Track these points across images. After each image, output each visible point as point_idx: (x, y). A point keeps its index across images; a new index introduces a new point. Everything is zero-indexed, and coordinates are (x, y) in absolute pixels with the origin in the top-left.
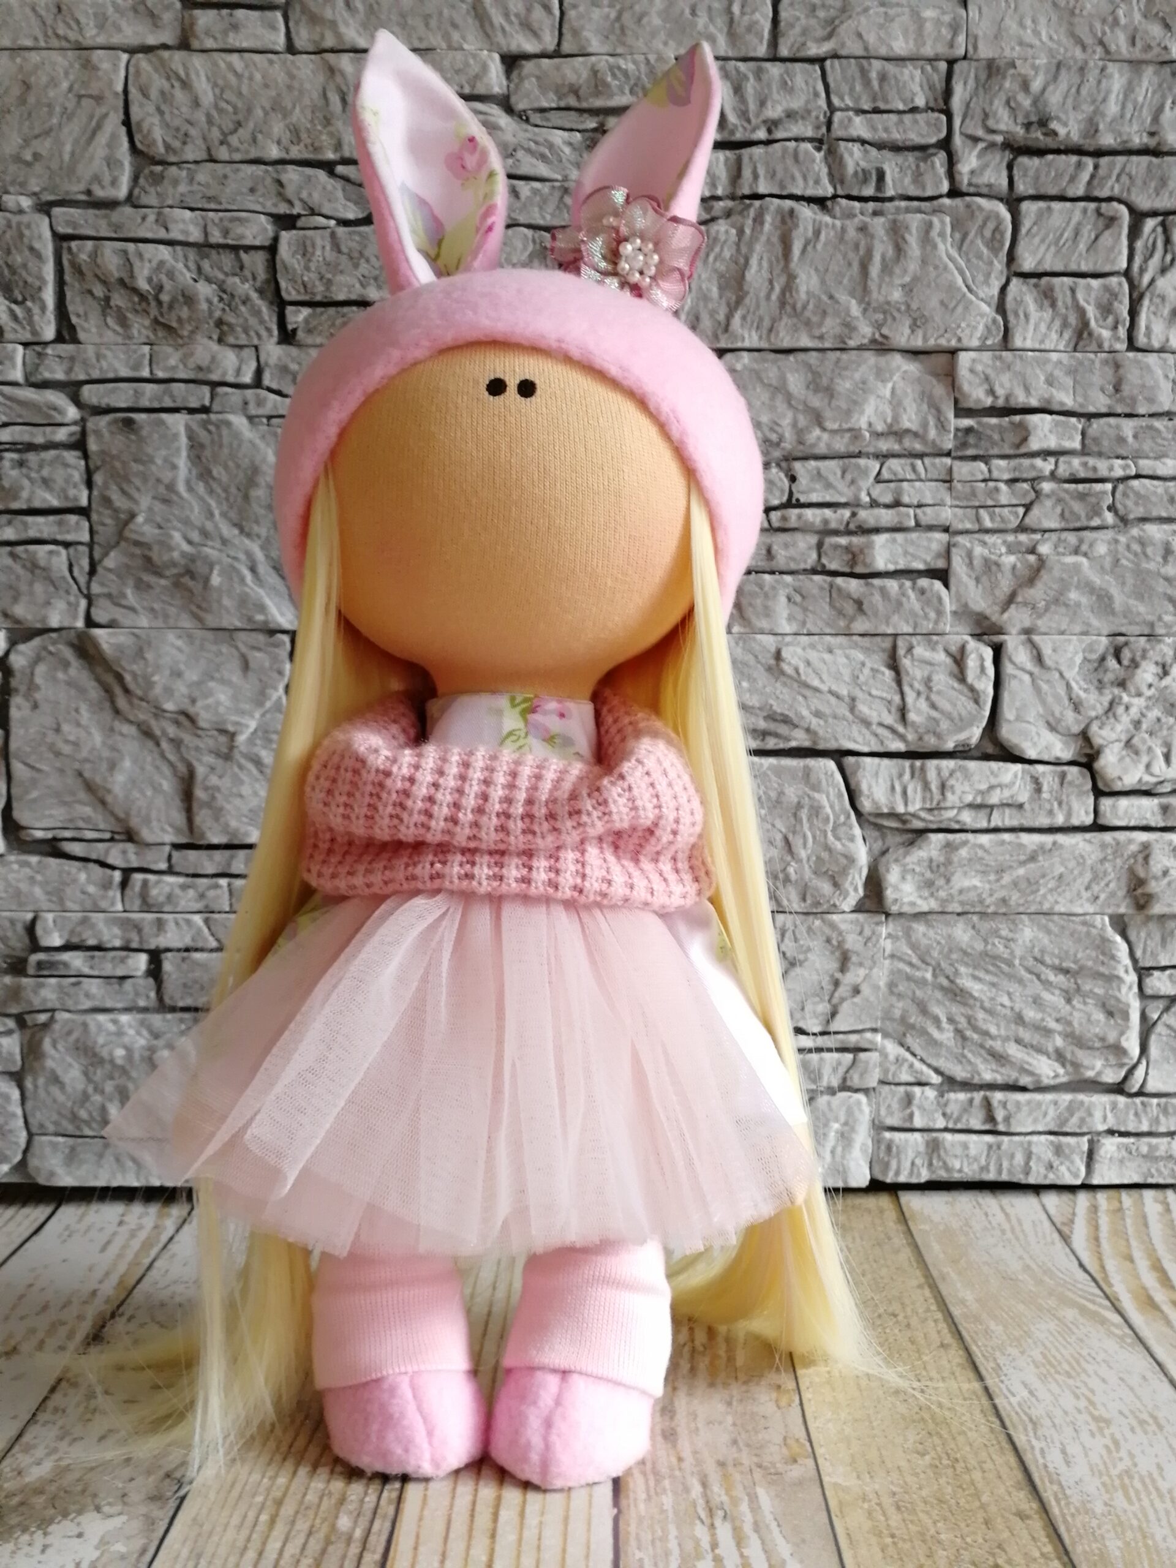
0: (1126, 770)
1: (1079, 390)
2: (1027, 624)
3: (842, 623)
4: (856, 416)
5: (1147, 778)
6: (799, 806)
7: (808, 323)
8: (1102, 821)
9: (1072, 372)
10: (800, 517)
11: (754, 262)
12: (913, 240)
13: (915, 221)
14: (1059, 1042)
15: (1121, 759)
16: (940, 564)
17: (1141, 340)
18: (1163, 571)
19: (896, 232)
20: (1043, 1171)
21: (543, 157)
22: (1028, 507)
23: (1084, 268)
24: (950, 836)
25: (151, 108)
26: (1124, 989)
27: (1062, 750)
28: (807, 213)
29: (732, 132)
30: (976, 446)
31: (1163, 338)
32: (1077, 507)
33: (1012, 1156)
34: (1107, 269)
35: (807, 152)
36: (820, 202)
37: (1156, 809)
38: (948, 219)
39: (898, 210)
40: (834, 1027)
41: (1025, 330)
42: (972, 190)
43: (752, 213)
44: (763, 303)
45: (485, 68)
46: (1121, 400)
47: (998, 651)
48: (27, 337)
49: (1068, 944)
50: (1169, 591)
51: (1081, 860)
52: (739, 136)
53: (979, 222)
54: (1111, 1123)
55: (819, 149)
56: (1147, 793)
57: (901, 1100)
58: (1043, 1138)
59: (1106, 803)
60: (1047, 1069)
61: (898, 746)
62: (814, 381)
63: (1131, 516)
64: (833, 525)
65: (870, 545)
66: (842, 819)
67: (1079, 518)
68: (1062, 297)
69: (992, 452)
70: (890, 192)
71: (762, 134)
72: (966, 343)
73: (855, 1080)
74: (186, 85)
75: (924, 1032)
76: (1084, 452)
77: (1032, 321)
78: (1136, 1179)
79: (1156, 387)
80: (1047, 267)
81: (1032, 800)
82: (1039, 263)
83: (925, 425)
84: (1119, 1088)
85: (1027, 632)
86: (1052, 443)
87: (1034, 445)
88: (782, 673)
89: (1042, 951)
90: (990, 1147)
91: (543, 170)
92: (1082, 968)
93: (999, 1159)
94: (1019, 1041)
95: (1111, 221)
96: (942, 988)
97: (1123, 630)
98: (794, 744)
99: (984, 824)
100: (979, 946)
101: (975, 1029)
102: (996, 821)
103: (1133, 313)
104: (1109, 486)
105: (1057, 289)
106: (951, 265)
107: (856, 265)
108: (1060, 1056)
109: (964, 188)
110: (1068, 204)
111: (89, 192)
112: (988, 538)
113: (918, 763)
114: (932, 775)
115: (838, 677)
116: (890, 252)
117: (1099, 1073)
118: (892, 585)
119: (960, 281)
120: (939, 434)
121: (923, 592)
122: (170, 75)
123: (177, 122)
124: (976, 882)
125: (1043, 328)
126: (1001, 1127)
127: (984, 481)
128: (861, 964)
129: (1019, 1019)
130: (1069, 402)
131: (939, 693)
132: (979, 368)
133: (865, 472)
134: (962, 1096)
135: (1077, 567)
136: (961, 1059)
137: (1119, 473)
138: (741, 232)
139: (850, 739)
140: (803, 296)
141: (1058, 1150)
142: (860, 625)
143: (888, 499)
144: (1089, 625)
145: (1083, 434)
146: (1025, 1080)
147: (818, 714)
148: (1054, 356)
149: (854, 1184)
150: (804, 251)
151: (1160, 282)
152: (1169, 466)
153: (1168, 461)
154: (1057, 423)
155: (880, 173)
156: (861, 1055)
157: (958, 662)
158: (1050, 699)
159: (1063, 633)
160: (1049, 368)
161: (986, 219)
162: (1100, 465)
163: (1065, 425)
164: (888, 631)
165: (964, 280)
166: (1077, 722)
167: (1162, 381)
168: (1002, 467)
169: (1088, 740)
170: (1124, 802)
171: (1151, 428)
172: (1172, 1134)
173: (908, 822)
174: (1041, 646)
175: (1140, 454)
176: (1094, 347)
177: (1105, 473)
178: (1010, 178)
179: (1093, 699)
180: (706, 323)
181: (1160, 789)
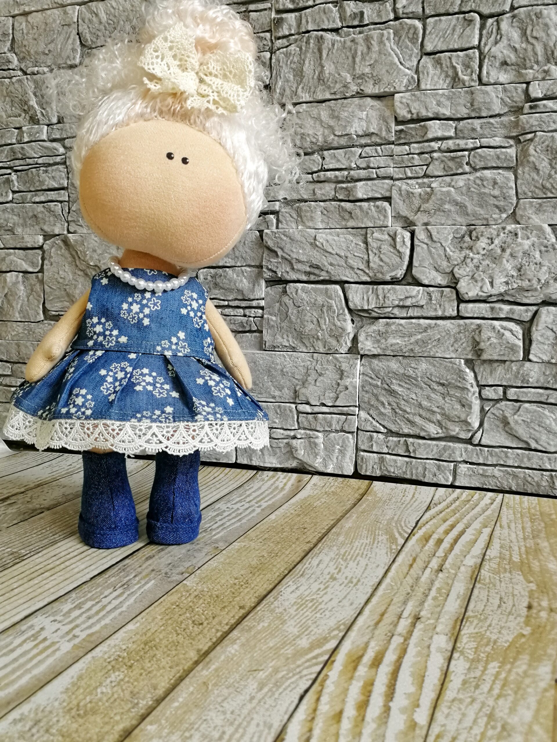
0: (470, 290)
1: (453, 108)
2: (426, 221)
3: (344, 223)
4: (348, 128)
5: (481, 294)
6: (323, 306)
7: (329, 87)
8: (461, 314)
9: (449, 98)
10: (324, 175)
11: (307, 62)
12: (374, 43)
13: (375, 34)
14: (439, 417)
15: (469, 284)
16: (387, 194)
17: (485, 79)
18: (492, 193)
19: (367, 39)
20: (431, 476)
22: (428, 165)
23: (456, 47)
24: (388, 320)
25: (86, 27)
26: (470, 395)
27: (440, 280)
28: (328, 36)
29: (298, 4)
30: (405, 138)
31: (496, 78)
32: (451, 164)
33: (417, 468)
34: (467, 46)
35: (329, 8)
36: (336, 30)
37: (488, 309)
38: (391, 31)
39: (370, 30)
40: (337, 404)
41: (427, 80)
42: (404, 16)
43: (305, 39)
44: (311, 80)
46: (473, 110)
47: (413, 234)
48: (47, 122)
49: (443, 372)
50: (496, 203)
51: (448, 332)
52: (301, 5)
53: (406, 30)
54: (465, 457)
55: (336, 6)
56: (485, 301)
57: (368, 439)
58: (432, 461)
59: (462, 306)
60: (433, 430)
61: (367, 279)
62: (332, 114)
63: (478, 167)
64: (340, 179)
65: (355, 187)
66: (341, 311)
67: (452, 169)
68: (445, 63)
69: (412, 141)
70: (366, 22)
71: (311, 3)
72: (398, 89)
73: (346, 428)
74: (97, 15)
75: (377, 409)
76: (457, 137)
77: (430, 76)
78: (478, 485)
79: (492, 102)
80: (439, 48)
81: (427, 303)
82: (435, 47)
83: (380, 130)
84: (469, 441)
85: (426, 224)
86: (440, 134)
87: (430, 136)
88: (317, 246)
89: (431, 375)
90: (407, 463)
92: (450, 383)
93: (411, 469)
94: (420, 416)
95: (471, 21)
96: (385, 389)
97: (473, 222)
98: (322, 278)
99: (405, 315)
100: (402, 371)
101: (400, 409)
102: (411, 313)
103: (481, 67)
104: (466, 153)
105: (442, 59)
106: (392, 53)
107: (350, 58)
108: (440, 424)
109: (401, 16)
110: (450, 17)
111: (66, 63)
112: (409, 181)
113: (375, 287)
114: (380, 292)
115: (340, 248)
116: (365, 50)
117: (458, 433)
118: (365, 204)
119: (396, 60)
120: (387, 134)
121: (378, 207)
122: (92, 12)
123: (94, 31)
124: (398, 341)
125: (436, 78)
126: (412, 455)
127: (408, 154)
128: (348, 377)
129: (420, 406)
130: (448, 113)
131: (384, 254)
132: (404, 100)
133: (354, 154)
134: (395, 439)
135: (449, 193)
136: (394, 422)
137: (471, 146)
138: (301, 49)
139: (345, 275)
140: (327, 75)
141: (439, 467)
142: (351, 224)
143: (364, 165)
144: (455, 220)
145: (456, 128)
146: (423, 434)
147: (331, 264)
148: (441, 92)
149: (346, 473)
150: (328, 55)
151: (493, 49)
152: (497, 141)
153: (497, 139)
154: (443, 124)
155: (362, 13)
156: (349, 417)
157: (394, 239)
158: (436, 256)
159: (443, 225)
160: (438, 98)
161: (409, 29)
162: (462, 143)
163: (447, 125)
164: (363, 226)
165: (399, 59)
166: (449, 267)
167: (495, 100)
168: (415, 147)
169: (453, 275)
170: (471, 305)
171: (489, 123)
172: (495, 466)
173: (370, 314)
174: (432, 231)
175: (482, 136)
176: (461, 85)
177: (464, 147)
178: (423, 8)
179: (456, 256)
180: (288, 92)
181: (490, 300)
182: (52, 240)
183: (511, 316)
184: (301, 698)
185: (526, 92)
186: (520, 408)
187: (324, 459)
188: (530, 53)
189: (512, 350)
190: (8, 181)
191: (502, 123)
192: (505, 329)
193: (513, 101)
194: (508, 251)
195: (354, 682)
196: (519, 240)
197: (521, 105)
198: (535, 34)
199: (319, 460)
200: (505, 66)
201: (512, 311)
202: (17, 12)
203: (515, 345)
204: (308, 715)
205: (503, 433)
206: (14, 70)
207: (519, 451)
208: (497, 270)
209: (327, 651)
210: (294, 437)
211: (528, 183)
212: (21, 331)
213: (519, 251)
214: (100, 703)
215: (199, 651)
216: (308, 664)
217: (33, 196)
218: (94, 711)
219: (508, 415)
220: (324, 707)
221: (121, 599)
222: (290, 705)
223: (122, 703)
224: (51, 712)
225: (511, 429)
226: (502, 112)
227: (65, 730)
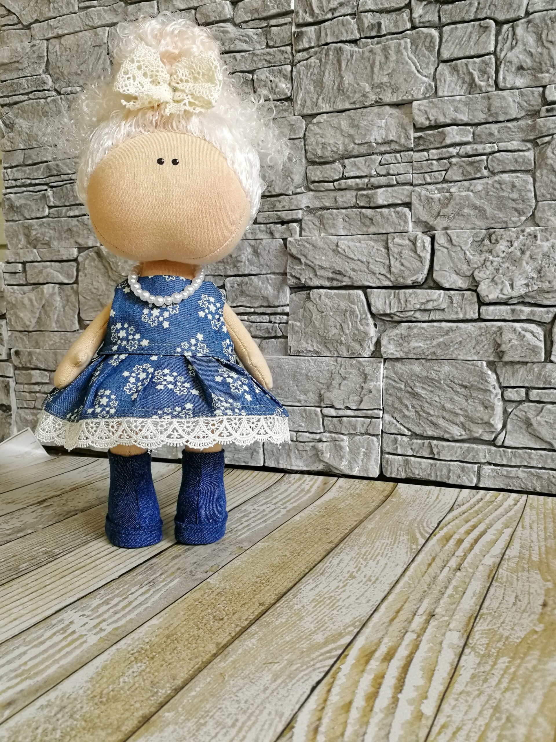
0: (490, 293)
1: (471, 113)
2: (445, 225)
3: (365, 229)
4: (368, 136)
5: (501, 296)
6: (346, 311)
7: (348, 97)
8: (482, 317)
9: (466, 104)
10: (346, 183)
11: (326, 74)
12: (392, 52)
13: (393, 43)
14: (462, 419)
15: (489, 287)
16: (407, 200)
17: (501, 85)
18: (511, 196)
19: (385, 49)
20: (455, 478)
21: (246, 42)
22: (447, 170)
23: (472, 53)
24: (410, 324)
27: (460, 283)
28: (347, 47)
29: (317, 17)
30: (423, 145)
31: (512, 82)
32: (469, 169)
33: (442, 470)
34: (483, 52)
35: (347, 20)
36: (354, 42)
37: (509, 311)
38: (408, 40)
39: (387, 39)
40: (361, 407)
41: (444, 87)
42: (421, 25)
43: (324, 51)
44: (331, 91)
45: (223, 8)
46: (491, 115)
47: (433, 239)
49: (466, 374)
50: (515, 206)
51: (469, 335)
52: (320, 18)
53: (423, 39)
54: (488, 459)
55: (354, 18)
56: (505, 304)
57: (392, 441)
58: (456, 463)
59: (483, 308)
60: (457, 432)
61: (387, 283)
62: (352, 123)
63: (496, 171)
64: (361, 186)
65: (376, 194)
66: (364, 316)
67: (470, 174)
68: (462, 70)
69: (430, 147)
70: (384, 32)
71: (329, 16)
72: (415, 97)
73: (371, 431)
75: (401, 411)
76: (474, 142)
77: (447, 83)
78: (502, 486)
79: (509, 106)
80: (455, 56)
81: (448, 307)
82: (452, 54)
83: (399, 137)
84: (492, 443)
85: (446, 229)
86: (458, 139)
87: (448, 141)
88: (339, 252)
89: (453, 377)
90: (432, 465)
91: (245, 47)
92: (472, 385)
93: (436, 471)
94: (444, 418)
95: (486, 28)
96: (409, 392)
97: (492, 226)
98: (344, 284)
99: (427, 319)
100: (424, 374)
101: (424, 411)
102: (432, 317)
103: (497, 72)
104: (484, 157)
105: (459, 65)
106: (409, 61)
107: (369, 68)
108: (463, 426)
109: (418, 25)
110: (465, 24)
112: (429, 187)
113: (397, 291)
114: (402, 296)
115: (362, 254)
116: (383, 60)
117: (481, 435)
118: (385, 211)
119: (414, 68)
120: (406, 141)
121: (398, 213)
124: (421, 344)
125: (453, 85)
126: (436, 457)
127: (427, 160)
128: (372, 380)
129: (443, 408)
130: (465, 118)
131: (405, 258)
132: (422, 108)
133: (374, 161)
134: (419, 441)
135: (467, 197)
136: (418, 425)
137: (488, 150)
138: (321, 61)
139: (367, 281)
140: (347, 86)
141: (463, 470)
142: (372, 230)
143: (384, 172)
144: (475, 224)
145: (474, 133)
146: (446, 436)
147: (353, 270)
148: (458, 98)
149: (371, 476)
150: (347, 66)
151: (509, 55)
152: (515, 145)
153: (514, 142)
154: (460, 130)
155: (379, 24)
156: (373, 420)
157: (415, 244)
158: (456, 260)
159: (462, 229)
160: (455, 104)
161: (426, 37)
162: (480, 148)
163: (465, 131)
164: (384, 232)
165: (416, 68)
166: (469, 270)
167: (512, 103)
168: (434, 153)
169: (474, 278)
170: (491, 308)
171: (506, 127)
172: (519, 467)
173: (392, 318)
174: (451, 235)
175: (500, 140)
176: (478, 91)
177: (481, 151)
178: (439, 16)
179: (476, 259)
180: (309, 103)
181: (511, 302)
182: (86, 252)
183: (532, 318)
184: (313, 689)
185: (543, 95)
186: (542, 409)
187: (350, 462)
188: (546, 57)
189: (534, 351)
190: (45, 197)
191: (519, 127)
192: (526, 330)
193: (530, 105)
194: (528, 253)
195: (365, 675)
196: (539, 242)
197: (537, 108)
198: (550, 38)
199: (345, 463)
200: (521, 71)
201: (532, 313)
202: (50, 35)
203: (537, 347)
204: (318, 705)
205: (526, 434)
206: (48, 90)
207: (543, 452)
208: (517, 273)
209: (342, 645)
210: (320, 441)
211: (547, 186)
212: (57, 340)
213: (538, 253)
214: (122, 692)
215: (218, 644)
216: (321, 658)
217: (68, 211)
218: (116, 699)
219: (531, 416)
220: (335, 698)
221: (147, 596)
222: (301, 695)
223: (143, 692)
224: (75, 699)
225: (534, 430)
226: (519, 116)
227: (88, 715)
